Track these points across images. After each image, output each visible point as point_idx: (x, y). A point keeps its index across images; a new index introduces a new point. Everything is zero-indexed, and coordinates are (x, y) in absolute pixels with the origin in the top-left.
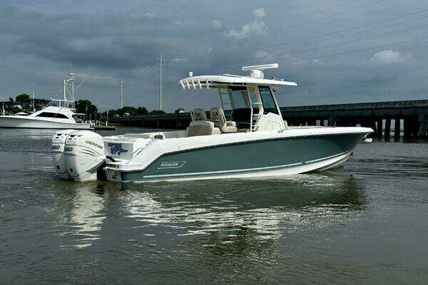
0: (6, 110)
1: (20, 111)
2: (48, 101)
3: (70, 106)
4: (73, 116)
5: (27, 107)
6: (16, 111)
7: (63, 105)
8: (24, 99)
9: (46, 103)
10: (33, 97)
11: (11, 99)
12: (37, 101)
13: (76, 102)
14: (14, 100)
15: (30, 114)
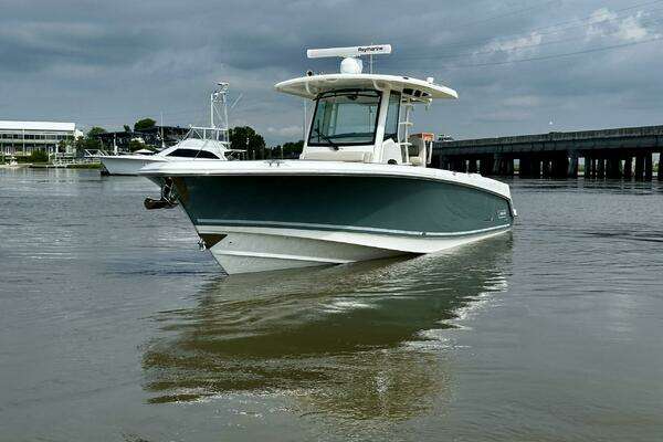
0: (119, 145)
1: (140, 147)
2: (186, 131)
3: (221, 138)
4: (226, 154)
5: (153, 140)
6: (135, 148)
7: (209, 135)
8: (146, 128)
9: (182, 132)
10: (161, 123)
11: (127, 128)
12: (167, 130)
13: (230, 131)
14: (132, 128)
15: (158, 152)
